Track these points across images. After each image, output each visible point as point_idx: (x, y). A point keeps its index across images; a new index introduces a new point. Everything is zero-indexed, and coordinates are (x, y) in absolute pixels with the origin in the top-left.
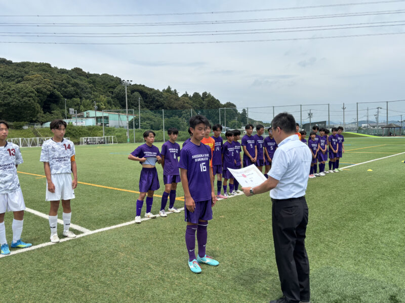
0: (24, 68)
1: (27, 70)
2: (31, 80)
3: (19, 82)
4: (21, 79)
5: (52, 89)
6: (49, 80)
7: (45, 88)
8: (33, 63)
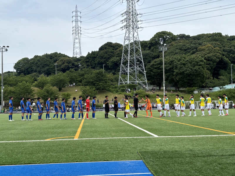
0: (199, 40)
1: (201, 42)
2: (204, 50)
3: (193, 53)
4: (195, 50)
5: (221, 56)
6: (219, 49)
7: (215, 56)
8: (207, 34)
